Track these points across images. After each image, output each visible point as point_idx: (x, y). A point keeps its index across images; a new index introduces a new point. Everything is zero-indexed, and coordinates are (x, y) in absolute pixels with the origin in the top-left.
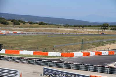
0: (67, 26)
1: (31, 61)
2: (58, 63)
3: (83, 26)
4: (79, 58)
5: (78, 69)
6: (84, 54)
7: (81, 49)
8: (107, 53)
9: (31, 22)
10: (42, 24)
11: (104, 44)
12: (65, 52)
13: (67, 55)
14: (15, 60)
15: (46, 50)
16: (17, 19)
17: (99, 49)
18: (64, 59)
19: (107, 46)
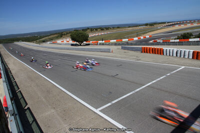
0: (129, 27)
1: (115, 44)
2: (127, 43)
3: (137, 26)
4: (136, 41)
5: (136, 45)
6: (138, 38)
7: (137, 36)
8: (148, 37)
9: (114, 27)
10: (118, 27)
11: (147, 33)
12: (130, 39)
14: (109, 44)
15: (121, 39)
16: (107, 27)
17: (145, 35)
18: (130, 42)
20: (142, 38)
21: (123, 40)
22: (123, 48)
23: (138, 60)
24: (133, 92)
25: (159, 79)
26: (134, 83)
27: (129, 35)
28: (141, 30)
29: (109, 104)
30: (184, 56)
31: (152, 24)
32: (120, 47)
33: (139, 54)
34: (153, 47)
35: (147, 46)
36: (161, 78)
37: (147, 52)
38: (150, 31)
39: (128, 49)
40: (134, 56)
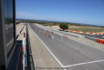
0: (92, 26)
1: (82, 34)
2: (89, 35)
3: (96, 27)
5: (93, 37)
6: (96, 34)
7: (95, 32)
8: (102, 34)
9: (83, 25)
10: (85, 26)
11: (102, 31)
12: (91, 33)
13: (91, 34)
14: (78, 34)
15: (86, 32)
17: (100, 33)
18: (90, 34)
19: (102, 32)
20: (98, 34)
21: (87, 33)
22: (85, 37)
23: (93, 45)
24: (86, 63)
26: (88, 58)
28: (98, 29)
29: (71, 66)
32: (84, 36)
33: (94, 42)
35: (100, 39)
37: (99, 43)
39: (88, 38)
40: (91, 43)
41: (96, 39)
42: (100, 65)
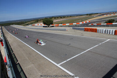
0: (77, 16)
1: (69, 26)
2: (76, 26)
5: (80, 27)
6: (82, 23)
7: (81, 22)
8: (88, 22)
9: (68, 16)
10: (70, 16)
13: (78, 24)
14: (65, 26)
16: (64, 16)
17: (86, 21)
18: (77, 25)
19: (88, 20)
20: (84, 22)
21: (73, 24)
22: (73, 29)
23: (82, 35)
24: (80, 54)
25: (95, 47)
26: (80, 49)
27: (77, 21)
28: (84, 18)
29: (65, 61)
30: (110, 33)
31: (90, 15)
32: (72, 28)
33: (82, 32)
34: (91, 28)
36: (96, 46)
37: (87, 31)
38: (89, 19)
39: (76, 29)
40: (80, 33)
41: (84, 28)
42: (92, 52)
